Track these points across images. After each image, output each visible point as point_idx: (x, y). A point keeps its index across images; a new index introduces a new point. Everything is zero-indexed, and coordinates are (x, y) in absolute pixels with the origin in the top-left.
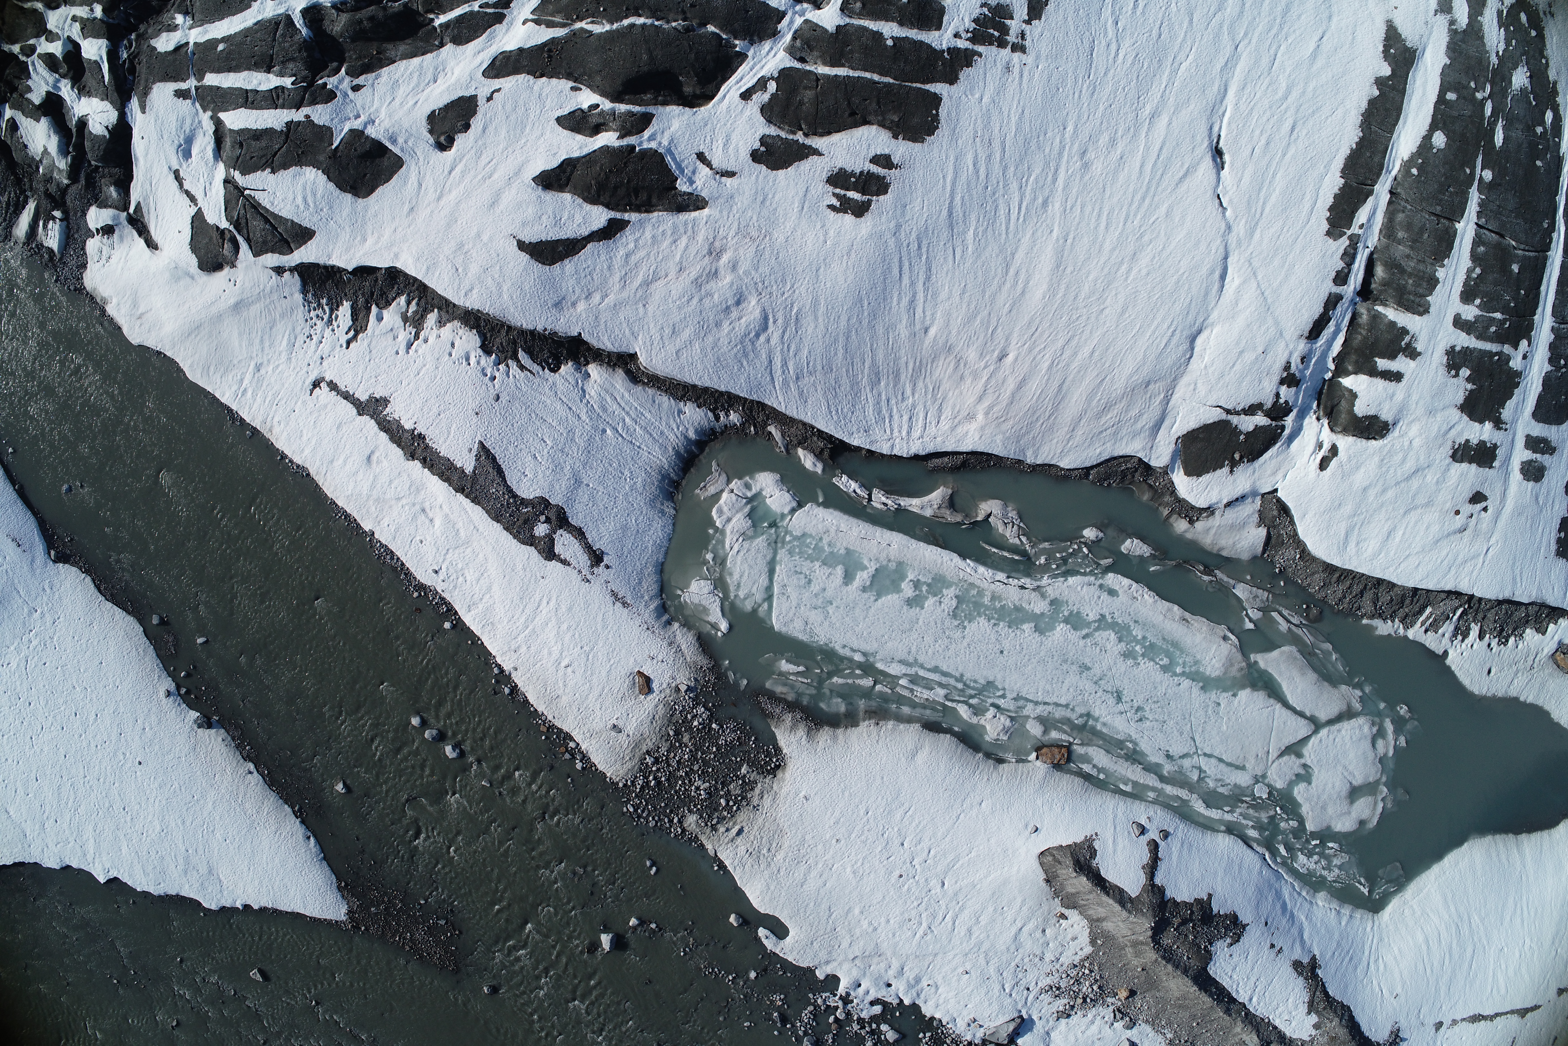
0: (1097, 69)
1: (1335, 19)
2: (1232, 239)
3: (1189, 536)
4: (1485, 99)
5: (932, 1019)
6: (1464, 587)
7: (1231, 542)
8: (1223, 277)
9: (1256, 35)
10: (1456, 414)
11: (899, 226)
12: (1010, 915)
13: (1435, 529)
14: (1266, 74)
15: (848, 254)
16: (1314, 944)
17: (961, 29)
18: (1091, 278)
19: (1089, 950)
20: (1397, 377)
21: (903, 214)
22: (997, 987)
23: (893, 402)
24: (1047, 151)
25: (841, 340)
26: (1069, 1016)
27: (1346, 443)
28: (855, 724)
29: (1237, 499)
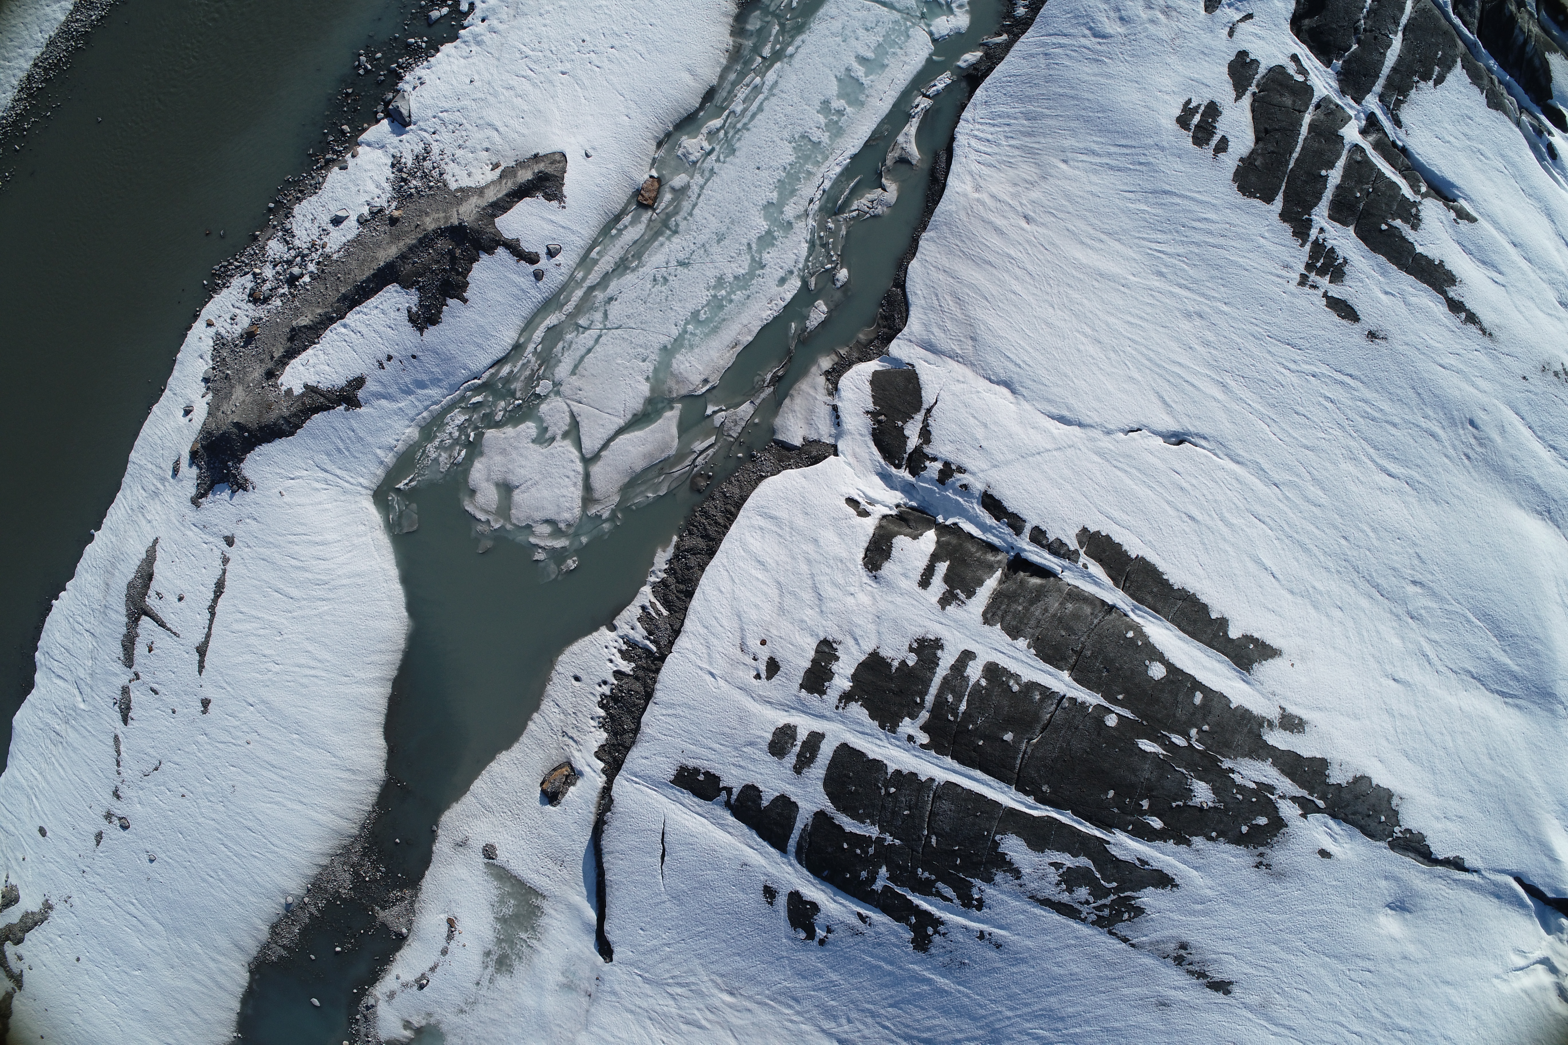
0: (1275, 345)
1: (1289, 596)
2: (1097, 434)
3: (814, 369)
4: (1188, 738)
5: (438, 50)
6: (682, 642)
7: (797, 408)
8: (1062, 420)
9: (1286, 509)
10: (869, 647)
11: (1163, 149)
12: (515, 123)
13: (753, 615)
14: (1248, 506)
15: (1146, 107)
16: (372, 410)
17: (1327, 235)
18: (1085, 301)
19: (453, 186)
20: (925, 582)
21: (1173, 154)
22: (447, 106)
23: (1007, 129)
24: (1208, 284)
25: (1073, 92)
26: (393, 166)
27: (869, 525)
28: (732, 34)
29: (838, 417)
